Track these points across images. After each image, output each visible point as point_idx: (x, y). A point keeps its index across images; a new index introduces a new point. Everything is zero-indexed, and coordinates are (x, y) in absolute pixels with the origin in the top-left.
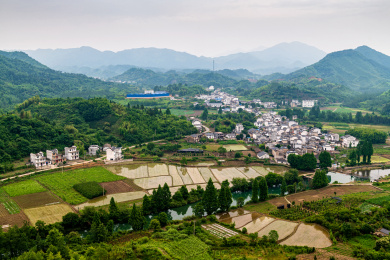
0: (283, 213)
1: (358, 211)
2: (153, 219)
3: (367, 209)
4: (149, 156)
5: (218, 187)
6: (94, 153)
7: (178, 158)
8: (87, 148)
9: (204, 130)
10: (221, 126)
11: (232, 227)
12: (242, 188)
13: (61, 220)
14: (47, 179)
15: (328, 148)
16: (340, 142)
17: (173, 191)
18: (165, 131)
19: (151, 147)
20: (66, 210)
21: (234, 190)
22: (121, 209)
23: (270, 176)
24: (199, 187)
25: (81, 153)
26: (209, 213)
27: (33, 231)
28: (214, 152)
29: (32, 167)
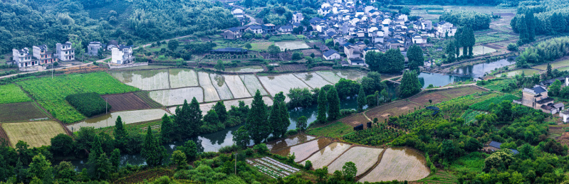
0: (362, 136)
1: (461, 122)
2: (177, 151)
3: (472, 118)
4: (170, 59)
5: (269, 102)
6: (95, 53)
7: (212, 61)
8: (85, 45)
9: (247, 20)
10: (271, 16)
11: (290, 162)
12: (304, 103)
13: (49, 144)
14: (32, 85)
15: (419, 40)
16: (433, 31)
17: (205, 110)
18: (192, 23)
19: (173, 45)
20: (56, 129)
21: (291, 106)
22: (131, 134)
23: (343, 84)
24: (242, 104)
25: (77, 52)
26: (257, 142)
27: (12, 154)
28: (263, 52)
29: (14, 66)
